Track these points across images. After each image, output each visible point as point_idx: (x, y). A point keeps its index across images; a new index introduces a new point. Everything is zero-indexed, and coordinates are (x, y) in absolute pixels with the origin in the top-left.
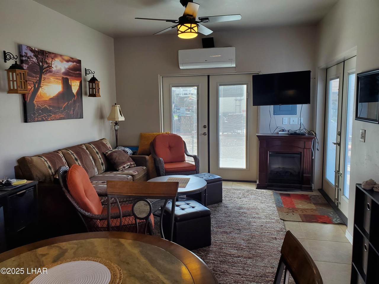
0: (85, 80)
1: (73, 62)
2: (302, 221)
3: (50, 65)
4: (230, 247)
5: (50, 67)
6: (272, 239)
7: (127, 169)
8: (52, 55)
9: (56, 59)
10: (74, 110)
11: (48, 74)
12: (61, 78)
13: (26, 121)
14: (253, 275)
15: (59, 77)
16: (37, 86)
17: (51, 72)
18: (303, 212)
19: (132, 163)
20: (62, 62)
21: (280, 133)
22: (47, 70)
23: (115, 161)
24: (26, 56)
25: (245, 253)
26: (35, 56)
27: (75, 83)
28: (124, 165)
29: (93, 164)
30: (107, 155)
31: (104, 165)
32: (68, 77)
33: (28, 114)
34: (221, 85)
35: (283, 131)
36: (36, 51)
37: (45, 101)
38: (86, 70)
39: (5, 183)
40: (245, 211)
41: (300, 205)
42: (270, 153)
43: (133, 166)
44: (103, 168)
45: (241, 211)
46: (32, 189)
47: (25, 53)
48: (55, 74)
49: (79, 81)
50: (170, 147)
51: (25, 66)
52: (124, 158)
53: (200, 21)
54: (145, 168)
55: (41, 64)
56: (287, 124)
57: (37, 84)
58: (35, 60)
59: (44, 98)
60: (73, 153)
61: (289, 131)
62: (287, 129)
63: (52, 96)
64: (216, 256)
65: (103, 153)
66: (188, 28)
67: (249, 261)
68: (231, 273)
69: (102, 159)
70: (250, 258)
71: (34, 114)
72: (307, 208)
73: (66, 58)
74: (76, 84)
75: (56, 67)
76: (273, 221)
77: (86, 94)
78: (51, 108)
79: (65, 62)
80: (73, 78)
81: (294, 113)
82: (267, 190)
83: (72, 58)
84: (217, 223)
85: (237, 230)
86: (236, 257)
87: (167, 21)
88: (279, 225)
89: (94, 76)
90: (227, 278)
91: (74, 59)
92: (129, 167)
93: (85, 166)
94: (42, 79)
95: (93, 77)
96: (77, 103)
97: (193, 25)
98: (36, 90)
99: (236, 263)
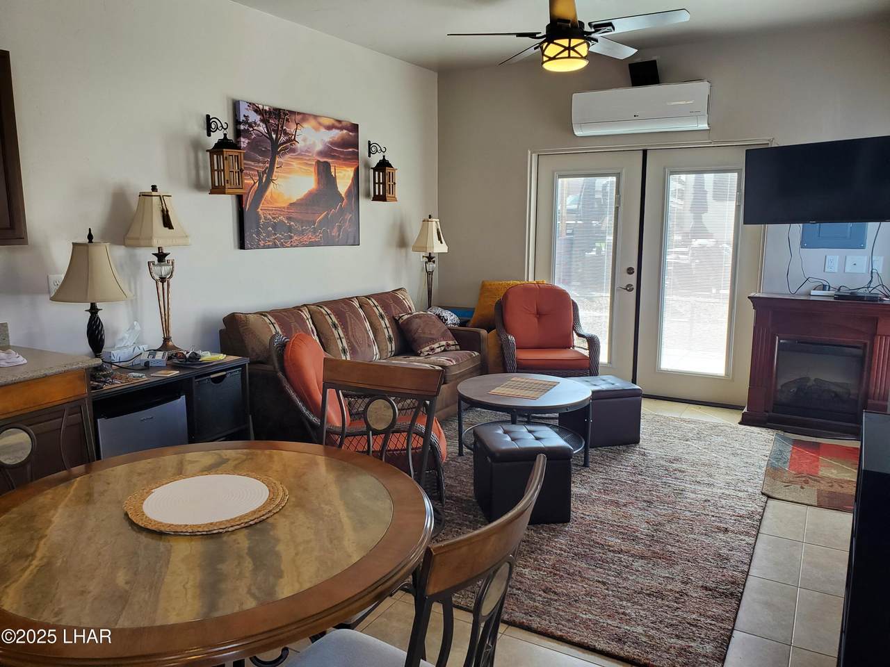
0: (367, 166)
1: (341, 129)
2: (816, 504)
3: (293, 137)
4: (611, 531)
5: (292, 141)
6: (716, 530)
7: (438, 353)
8: (298, 118)
9: (305, 125)
10: (340, 227)
11: (288, 156)
12: (314, 163)
13: (242, 246)
14: (634, 590)
15: (309, 160)
16: (264, 179)
17: (293, 151)
18: (831, 486)
19: (451, 342)
20: (317, 129)
21: (813, 292)
22: (286, 148)
23: (416, 336)
24: (246, 122)
25: (639, 548)
26: (262, 121)
27: (344, 172)
28: (433, 344)
29: (369, 337)
30: (401, 321)
31: (393, 342)
32: (329, 161)
33: (247, 234)
34: (673, 173)
35: (824, 288)
36: (265, 110)
37: (280, 209)
38: (370, 145)
39: (190, 357)
40: (683, 466)
41: (833, 471)
42: (781, 341)
43: (453, 348)
44: (392, 346)
45: (674, 465)
46: (237, 372)
47: (244, 116)
48: (301, 156)
49: (353, 169)
50: (539, 315)
51: (244, 142)
52: (434, 331)
53: (593, 30)
54: (477, 354)
55: (274, 136)
56: (836, 271)
57: (265, 175)
58: (262, 128)
59: (277, 202)
60: (329, 312)
61: (839, 290)
62: (834, 283)
63: (294, 200)
64: (572, 543)
65: (394, 318)
66: (563, 49)
67: (638, 564)
68: (588, 579)
69: (390, 330)
70: (642, 557)
71: (258, 234)
72: (848, 479)
73: (327, 122)
74: (345, 175)
75: (305, 140)
76: (740, 494)
77: (367, 195)
78: (292, 223)
79: (323, 130)
80: (340, 162)
81: (857, 243)
82: (764, 430)
83: (339, 121)
84: (604, 483)
85: (645, 501)
86: (614, 551)
87: (519, 35)
88: (750, 505)
89: (384, 156)
90: (574, 586)
91: (344, 124)
92: (445, 350)
93: (352, 340)
94: (276, 166)
95: (382, 158)
96: (348, 214)
97: (574, 42)
98: (263, 188)
99: (607, 562)
